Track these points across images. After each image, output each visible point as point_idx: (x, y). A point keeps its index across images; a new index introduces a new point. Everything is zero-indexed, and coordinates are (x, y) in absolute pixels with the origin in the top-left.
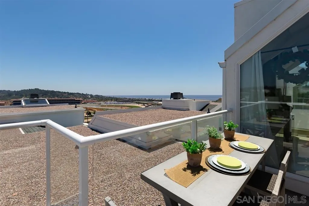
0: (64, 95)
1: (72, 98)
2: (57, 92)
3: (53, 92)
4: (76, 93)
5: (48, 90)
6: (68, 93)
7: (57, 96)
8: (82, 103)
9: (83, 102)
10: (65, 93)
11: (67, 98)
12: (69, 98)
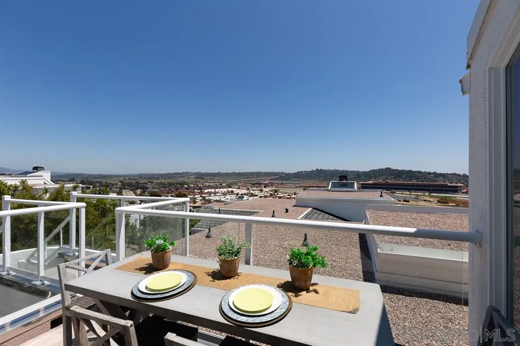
0: (429, 176)
1: (443, 183)
2: (416, 172)
3: (410, 171)
4: (450, 174)
5: (403, 170)
6: (435, 173)
7: (417, 179)
8: (463, 193)
9: (465, 191)
10: (430, 173)
11: (433, 181)
12: (437, 181)
